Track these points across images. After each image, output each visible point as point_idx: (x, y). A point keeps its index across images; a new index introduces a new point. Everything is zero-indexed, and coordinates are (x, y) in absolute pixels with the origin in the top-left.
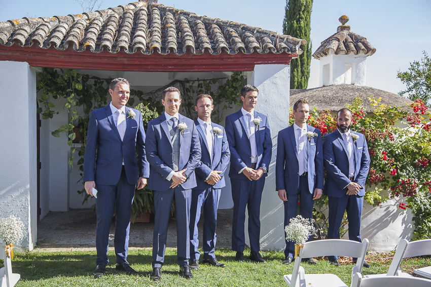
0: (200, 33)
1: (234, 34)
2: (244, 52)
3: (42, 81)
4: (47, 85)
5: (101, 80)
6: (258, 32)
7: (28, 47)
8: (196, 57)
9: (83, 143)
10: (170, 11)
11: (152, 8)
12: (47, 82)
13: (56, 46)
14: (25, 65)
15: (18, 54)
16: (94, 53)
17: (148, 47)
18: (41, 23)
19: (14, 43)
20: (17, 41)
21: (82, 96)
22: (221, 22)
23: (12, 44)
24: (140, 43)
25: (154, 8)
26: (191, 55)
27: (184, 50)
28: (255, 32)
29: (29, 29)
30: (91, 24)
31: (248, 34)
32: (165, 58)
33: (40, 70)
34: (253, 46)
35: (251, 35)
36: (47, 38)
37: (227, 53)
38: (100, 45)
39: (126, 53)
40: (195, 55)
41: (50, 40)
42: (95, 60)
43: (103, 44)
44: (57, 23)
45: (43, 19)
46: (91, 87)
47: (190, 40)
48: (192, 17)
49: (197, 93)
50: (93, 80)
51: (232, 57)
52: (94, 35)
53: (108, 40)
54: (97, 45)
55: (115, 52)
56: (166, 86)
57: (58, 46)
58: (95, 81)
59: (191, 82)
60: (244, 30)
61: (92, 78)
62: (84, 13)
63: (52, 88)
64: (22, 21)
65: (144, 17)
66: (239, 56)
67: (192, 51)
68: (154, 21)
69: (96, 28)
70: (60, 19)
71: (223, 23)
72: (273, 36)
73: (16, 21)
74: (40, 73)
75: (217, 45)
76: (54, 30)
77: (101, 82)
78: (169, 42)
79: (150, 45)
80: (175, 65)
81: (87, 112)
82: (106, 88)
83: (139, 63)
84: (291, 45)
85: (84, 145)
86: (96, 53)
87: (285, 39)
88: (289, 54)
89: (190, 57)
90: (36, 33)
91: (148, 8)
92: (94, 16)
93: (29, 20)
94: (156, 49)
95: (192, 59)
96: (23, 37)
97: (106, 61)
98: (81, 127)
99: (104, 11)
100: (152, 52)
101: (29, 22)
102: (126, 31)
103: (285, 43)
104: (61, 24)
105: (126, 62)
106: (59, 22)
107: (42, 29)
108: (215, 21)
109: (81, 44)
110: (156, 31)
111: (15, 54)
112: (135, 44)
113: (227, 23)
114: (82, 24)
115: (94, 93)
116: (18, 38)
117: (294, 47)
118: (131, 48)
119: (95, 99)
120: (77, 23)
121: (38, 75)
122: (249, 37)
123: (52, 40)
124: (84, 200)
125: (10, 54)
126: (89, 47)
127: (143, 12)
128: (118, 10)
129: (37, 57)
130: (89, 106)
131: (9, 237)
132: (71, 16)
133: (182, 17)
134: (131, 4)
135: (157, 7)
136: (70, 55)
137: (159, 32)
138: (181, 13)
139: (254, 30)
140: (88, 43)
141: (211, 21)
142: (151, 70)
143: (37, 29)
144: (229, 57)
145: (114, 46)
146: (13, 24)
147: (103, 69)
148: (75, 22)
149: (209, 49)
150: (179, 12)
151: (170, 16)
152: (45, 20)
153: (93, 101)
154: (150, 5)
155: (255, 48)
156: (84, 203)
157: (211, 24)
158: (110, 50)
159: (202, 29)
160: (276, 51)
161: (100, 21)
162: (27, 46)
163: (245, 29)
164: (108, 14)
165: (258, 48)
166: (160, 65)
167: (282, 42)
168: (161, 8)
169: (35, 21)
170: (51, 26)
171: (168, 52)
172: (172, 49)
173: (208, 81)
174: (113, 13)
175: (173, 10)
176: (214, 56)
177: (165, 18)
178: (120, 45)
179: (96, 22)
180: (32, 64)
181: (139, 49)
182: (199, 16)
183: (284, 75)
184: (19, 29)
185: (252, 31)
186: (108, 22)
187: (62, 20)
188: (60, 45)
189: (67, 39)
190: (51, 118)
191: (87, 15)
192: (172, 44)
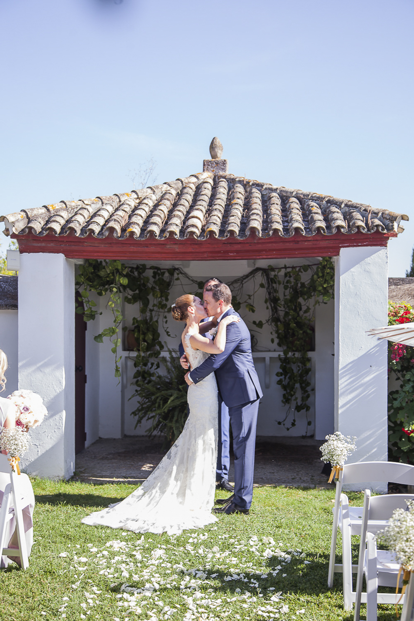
0: (271, 209)
1: (315, 210)
2: (324, 232)
3: (82, 275)
4: (89, 279)
5: (162, 271)
6: (346, 205)
7: (64, 237)
8: (263, 241)
9: (139, 350)
10: (240, 182)
11: (219, 179)
12: (89, 276)
13: (94, 234)
14: (61, 257)
15: (52, 244)
16: (138, 241)
17: (203, 230)
18: (80, 207)
19: (47, 232)
20: (51, 229)
21: (137, 292)
22: (301, 194)
23: (45, 233)
24: (193, 226)
25: (220, 180)
26: (257, 238)
27: (248, 233)
28: (343, 206)
29: (66, 214)
30: (140, 203)
31: (334, 209)
32: (224, 243)
33: (80, 262)
34: (336, 224)
35: (337, 210)
36: (86, 224)
37: (302, 235)
38: (146, 230)
39: (175, 239)
40: (260, 239)
41: (88, 226)
42: (140, 249)
43: (149, 229)
44: (99, 205)
45: (83, 201)
46: (148, 279)
47: (255, 219)
48: (266, 189)
49: (283, 284)
50: (151, 271)
51: (310, 239)
52: (140, 218)
53: (155, 224)
54: (143, 230)
55: (163, 239)
56: (244, 276)
57: (96, 234)
58: (154, 273)
59: (277, 270)
60: (328, 205)
61: (151, 268)
62: (133, 191)
63: (95, 283)
64: (58, 206)
65: (207, 191)
66: (319, 238)
67: (257, 233)
68: (218, 196)
69: (143, 210)
70: (103, 201)
71: (304, 195)
72: (365, 210)
73: (52, 206)
74: (80, 265)
75: (290, 224)
76: (95, 215)
77: (161, 273)
78: (229, 223)
79: (206, 228)
80: (237, 252)
81: (143, 311)
82: (168, 281)
83: (193, 251)
84: (387, 222)
85: (139, 353)
86: (141, 241)
87: (380, 214)
88: (385, 234)
89: (256, 242)
90: (73, 219)
91: (214, 180)
92: (145, 194)
93: (67, 203)
94: (212, 232)
95: (258, 243)
96: (58, 224)
97: (152, 249)
98: (136, 330)
99: (157, 187)
100: (207, 236)
101: (66, 206)
102: (179, 211)
103: (380, 220)
104: (104, 207)
105: (177, 250)
106: (103, 203)
107: (81, 214)
108: (294, 193)
109: (123, 230)
110: (216, 209)
111: (49, 245)
112: (188, 227)
113: (309, 195)
114: (129, 205)
115: (153, 288)
116: (52, 227)
117: (391, 224)
118: (182, 232)
119: (153, 295)
120: (123, 204)
121: (77, 268)
122: (334, 212)
123: (90, 227)
124: (137, 424)
125: (43, 244)
126: (132, 233)
127: (206, 185)
128: (176, 184)
129: (74, 248)
130: (146, 303)
131: (13, 448)
132: (117, 195)
133: (254, 190)
134: (193, 176)
135: (224, 177)
136: (111, 243)
137: (220, 211)
138: (253, 184)
139: (341, 203)
140: (131, 229)
141: (289, 194)
142: (208, 259)
143: (76, 214)
144: (305, 239)
145: (162, 231)
146: (48, 210)
147: (151, 259)
148: (122, 203)
149: (279, 230)
150: (251, 184)
151: (240, 189)
152: (86, 202)
153: (150, 297)
154: (217, 175)
155: (339, 227)
156: (136, 426)
157: (289, 197)
158: (156, 236)
159: (275, 205)
160: (366, 230)
161: (151, 199)
162: (62, 235)
163: (331, 202)
164: (163, 190)
165: (343, 227)
166: (219, 252)
167: (376, 217)
168: (230, 179)
169: (73, 204)
170: (92, 210)
171: (227, 236)
172: (232, 232)
173: (297, 269)
174: (169, 188)
175: (243, 181)
176: (285, 239)
177: (233, 192)
178: (168, 230)
179: (145, 201)
180: (68, 255)
181: (193, 233)
182: (274, 187)
183: (380, 261)
184: (54, 215)
185: (338, 204)
186: (161, 200)
187: (105, 202)
188: (100, 232)
189: (107, 224)
190: (93, 319)
191: (137, 194)
192: (233, 226)
